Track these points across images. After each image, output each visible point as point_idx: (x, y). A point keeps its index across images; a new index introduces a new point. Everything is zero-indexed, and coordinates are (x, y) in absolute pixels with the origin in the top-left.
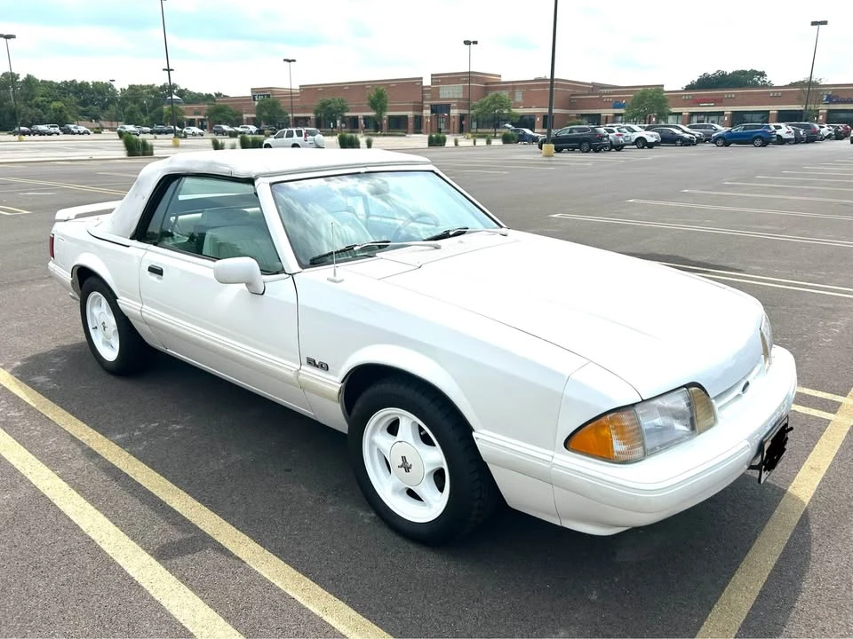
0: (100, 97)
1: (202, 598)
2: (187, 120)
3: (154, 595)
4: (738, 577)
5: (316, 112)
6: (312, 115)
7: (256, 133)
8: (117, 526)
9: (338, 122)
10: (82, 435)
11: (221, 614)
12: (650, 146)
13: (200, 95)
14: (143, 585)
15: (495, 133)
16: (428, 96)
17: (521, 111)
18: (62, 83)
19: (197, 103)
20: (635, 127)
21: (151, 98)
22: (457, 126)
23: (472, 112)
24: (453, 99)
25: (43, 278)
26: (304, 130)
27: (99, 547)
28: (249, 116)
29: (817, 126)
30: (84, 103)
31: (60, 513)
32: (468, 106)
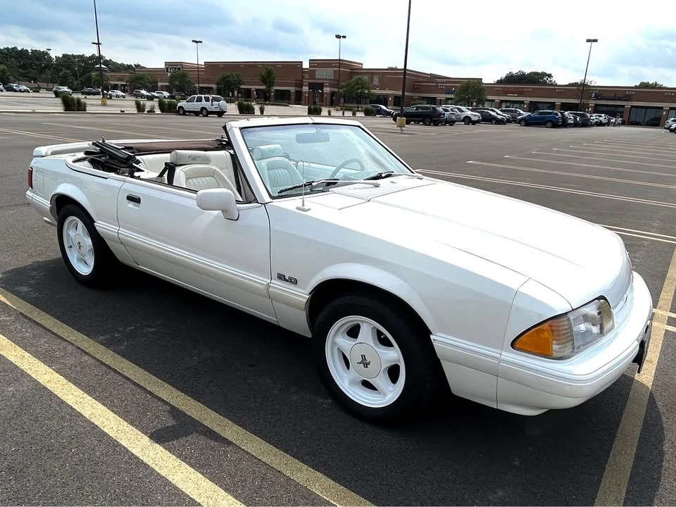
0: (38, 63)
1: (202, 474)
2: (111, 85)
3: (159, 472)
4: (618, 445)
5: (218, 84)
6: (214, 86)
7: (168, 98)
8: (115, 413)
9: (236, 92)
10: (69, 336)
11: (221, 486)
12: (474, 123)
13: (122, 65)
14: (148, 463)
15: (358, 107)
16: (307, 76)
17: (377, 92)
18: (4, 49)
19: (119, 72)
20: (463, 108)
21: (81, 66)
22: (328, 100)
23: (340, 90)
24: (326, 79)
25: (11, 206)
26: (210, 97)
27: (103, 431)
28: (163, 84)
29: (588, 115)
30: (24, 67)
31: (62, 403)
32: (337, 86)
